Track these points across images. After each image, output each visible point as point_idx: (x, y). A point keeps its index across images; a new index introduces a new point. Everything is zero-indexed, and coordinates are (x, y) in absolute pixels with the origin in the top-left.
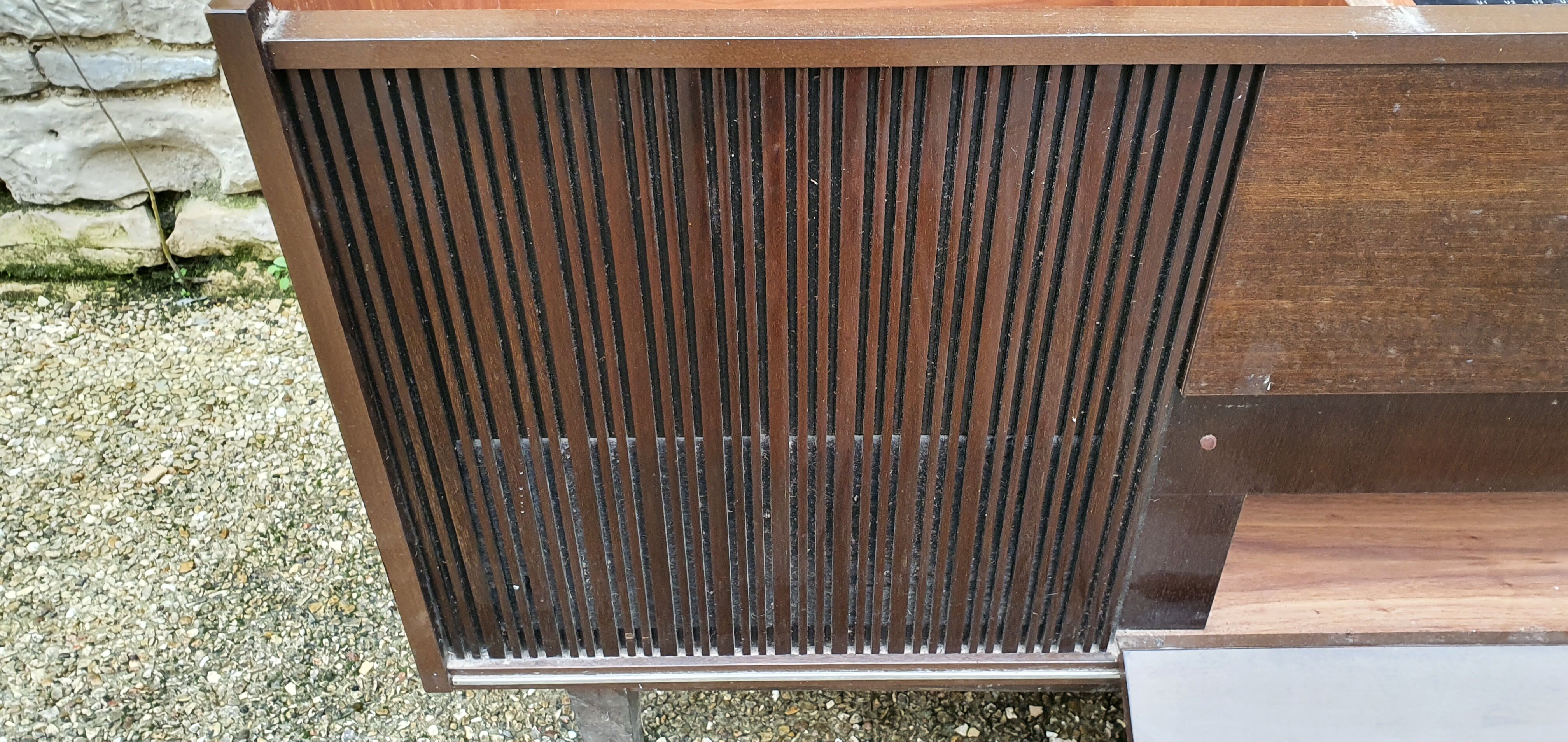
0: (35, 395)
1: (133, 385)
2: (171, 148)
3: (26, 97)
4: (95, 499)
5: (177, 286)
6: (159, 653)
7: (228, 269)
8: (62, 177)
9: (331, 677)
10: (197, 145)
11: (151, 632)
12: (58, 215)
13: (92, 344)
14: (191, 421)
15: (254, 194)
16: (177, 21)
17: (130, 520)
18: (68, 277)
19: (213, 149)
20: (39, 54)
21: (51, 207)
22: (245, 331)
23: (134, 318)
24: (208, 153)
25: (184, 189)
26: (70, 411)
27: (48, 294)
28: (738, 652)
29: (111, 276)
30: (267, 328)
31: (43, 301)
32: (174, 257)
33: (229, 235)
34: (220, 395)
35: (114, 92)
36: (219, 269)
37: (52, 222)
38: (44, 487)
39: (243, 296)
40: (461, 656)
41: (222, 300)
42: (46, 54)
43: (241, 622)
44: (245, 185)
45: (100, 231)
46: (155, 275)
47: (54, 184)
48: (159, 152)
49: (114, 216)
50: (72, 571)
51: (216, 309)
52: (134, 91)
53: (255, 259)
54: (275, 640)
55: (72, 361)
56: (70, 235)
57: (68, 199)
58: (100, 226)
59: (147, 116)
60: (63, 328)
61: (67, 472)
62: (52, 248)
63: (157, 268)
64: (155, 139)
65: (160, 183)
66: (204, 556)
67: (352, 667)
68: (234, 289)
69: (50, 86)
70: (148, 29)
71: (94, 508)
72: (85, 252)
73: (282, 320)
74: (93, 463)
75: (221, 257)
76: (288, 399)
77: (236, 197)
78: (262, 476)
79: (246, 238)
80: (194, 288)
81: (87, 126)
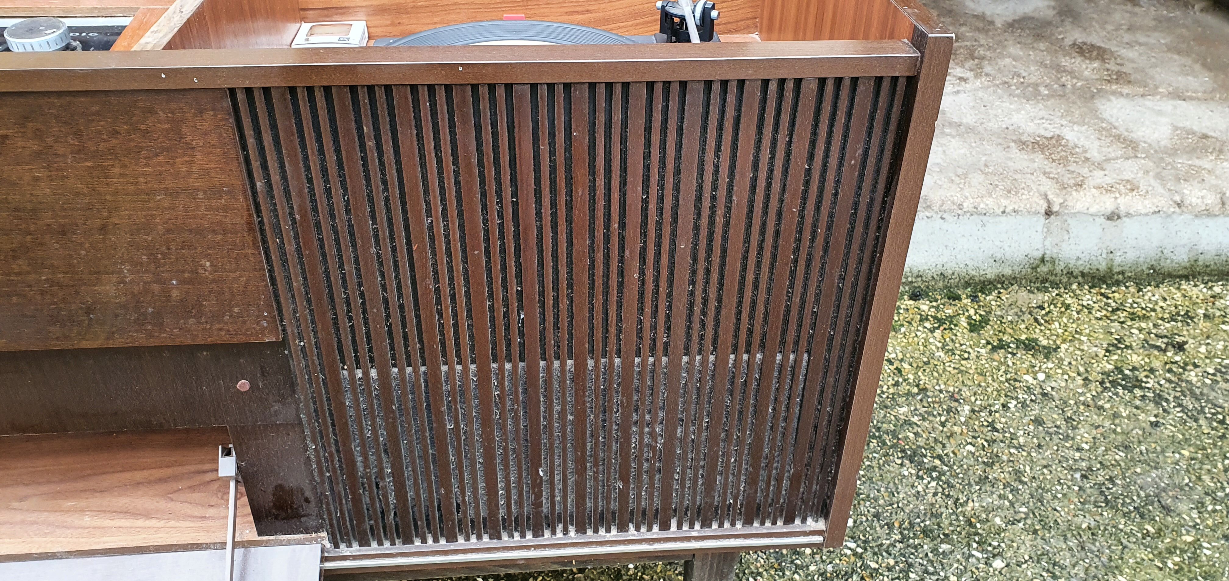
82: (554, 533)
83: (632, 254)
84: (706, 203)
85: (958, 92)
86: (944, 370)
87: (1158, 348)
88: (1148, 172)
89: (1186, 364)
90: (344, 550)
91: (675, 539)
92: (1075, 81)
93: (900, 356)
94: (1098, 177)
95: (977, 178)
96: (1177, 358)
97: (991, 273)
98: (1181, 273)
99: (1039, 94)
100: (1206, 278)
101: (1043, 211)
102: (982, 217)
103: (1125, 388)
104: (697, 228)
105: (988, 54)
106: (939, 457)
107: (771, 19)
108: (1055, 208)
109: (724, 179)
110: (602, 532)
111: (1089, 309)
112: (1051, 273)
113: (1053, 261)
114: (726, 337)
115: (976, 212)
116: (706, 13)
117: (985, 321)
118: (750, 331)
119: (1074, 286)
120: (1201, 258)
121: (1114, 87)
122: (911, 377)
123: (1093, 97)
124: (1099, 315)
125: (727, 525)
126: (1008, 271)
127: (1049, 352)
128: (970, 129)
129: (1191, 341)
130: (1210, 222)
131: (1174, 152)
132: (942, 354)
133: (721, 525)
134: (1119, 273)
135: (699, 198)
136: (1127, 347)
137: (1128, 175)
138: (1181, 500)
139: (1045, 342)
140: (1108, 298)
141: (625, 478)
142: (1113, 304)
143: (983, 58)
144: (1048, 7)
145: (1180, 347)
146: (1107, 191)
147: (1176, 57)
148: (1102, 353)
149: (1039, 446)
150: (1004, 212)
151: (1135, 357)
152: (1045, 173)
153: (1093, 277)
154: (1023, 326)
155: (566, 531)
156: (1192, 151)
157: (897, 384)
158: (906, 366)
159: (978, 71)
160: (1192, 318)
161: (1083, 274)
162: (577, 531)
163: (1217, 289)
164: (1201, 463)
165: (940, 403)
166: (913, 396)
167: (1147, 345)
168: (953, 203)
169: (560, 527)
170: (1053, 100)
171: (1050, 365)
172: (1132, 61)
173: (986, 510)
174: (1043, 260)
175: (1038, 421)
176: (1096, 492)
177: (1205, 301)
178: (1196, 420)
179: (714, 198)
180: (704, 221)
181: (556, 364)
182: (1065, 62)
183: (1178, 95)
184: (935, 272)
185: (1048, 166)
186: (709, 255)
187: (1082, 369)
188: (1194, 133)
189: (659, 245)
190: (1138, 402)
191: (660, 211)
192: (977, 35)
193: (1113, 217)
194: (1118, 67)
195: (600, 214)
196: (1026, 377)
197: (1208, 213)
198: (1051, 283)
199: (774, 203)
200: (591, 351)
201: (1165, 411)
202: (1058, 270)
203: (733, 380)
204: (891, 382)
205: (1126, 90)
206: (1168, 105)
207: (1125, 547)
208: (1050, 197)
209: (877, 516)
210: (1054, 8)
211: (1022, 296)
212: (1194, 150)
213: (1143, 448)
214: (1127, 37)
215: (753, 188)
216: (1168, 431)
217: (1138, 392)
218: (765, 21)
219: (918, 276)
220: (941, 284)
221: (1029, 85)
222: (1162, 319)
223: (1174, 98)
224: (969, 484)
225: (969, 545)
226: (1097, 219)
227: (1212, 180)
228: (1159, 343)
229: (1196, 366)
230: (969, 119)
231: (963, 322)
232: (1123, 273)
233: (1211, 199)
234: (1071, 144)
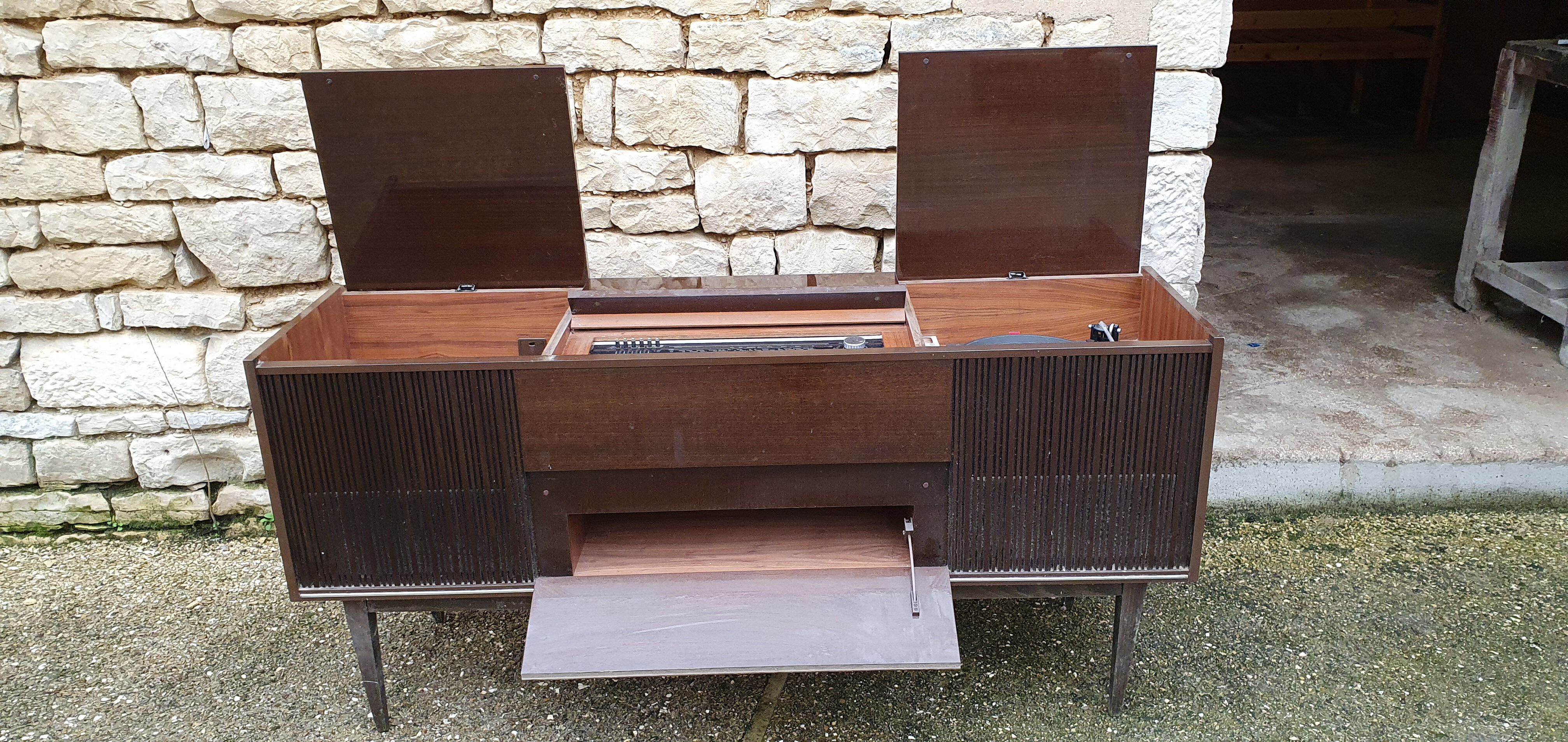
0: (137, 578)
1: (186, 573)
2: (220, 459)
3: (157, 434)
4: (163, 615)
5: (214, 532)
6: (186, 666)
7: (240, 522)
8: (167, 473)
9: (263, 672)
10: (233, 457)
11: (184, 659)
12: (160, 494)
13: (167, 558)
14: (213, 586)
15: (259, 482)
16: (233, 397)
17: (178, 622)
18: (160, 528)
19: (241, 457)
20: (167, 414)
21: (157, 489)
22: (245, 551)
23: (190, 547)
24: (238, 461)
25: (224, 481)
26: (154, 583)
27: (147, 537)
28: (402, 585)
29: (181, 527)
30: (256, 549)
31: (145, 540)
32: (215, 516)
33: (243, 502)
34: (228, 576)
35: (198, 431)
36: (236, 522)
37: (157, 497)
38: (139, 611)
39: (247, 536)
40: (304, 587)
41: (235, 539)
42: (170, 414)
43: (224, 655)
44: (255, 476)
45: (179, 502)
46: (204, 526)
47: (162, 477)
48: (214, 461)
49: (188, 494)
50: (149, 640)
51: (232, 543)
52: (207, 430)
53: (255, 516)
54: (240, 661)
55: (156, 565)
56: (164, 504)
57: (167, 485)
58: (180, 499)
59: (212, 442)
60: (154, 552)
61: (150, 605)
62: (155, 511)
63: (205, 522)
64: (214, 453)
65: (213, 477)
66: (211, 634)
67: (274, 669)
68: (243, 533)
69: (170, 428)
70: (219, 401)
71: (162, 618)
72: (171, 513)
73: (265, 546)
74: (163, 602)
75: (238, 515)
76: (262, 577)
77: (249, 483)
78: (244, 606)
79: (251, 504)
80: (222, 532)
81: (183, 447)
82: (1055, 569)
83: (1099, 424)
84: (1130, 403)
85: (1278, 383)
86: (1270, 561)
87: (1426, 551)
88: (1418, 435)
89: (1445, 560)
90: (956, 573)
91: (1114, 574)
92: (1371, 374)
93: (1240, 553)
94: (1380, 438)
95: (1289, 439)
96: (1438, 556)
97: (1304, 504)
98: (1448, 505)
99: (1344, 383)
100: (1468, 510)
101: (1338, 460)
102: (1294, 464)
103: (1397, 572)
104: (1126, 414)
105: (1304, 355)
106: (1266, 605)
107: (1146, 331)
108: (1347, 458)
109: (1137, 394)
110: (1078, 570)
111: (1378, 528)
112: (1349, 504)
113: (1349, 495)
114: (1139, 466)
115: (1288, 460)
116: (1115, 329)
117: (1300, 534)
118: (1150, 462)
119: (1368, 514)
120: (1462, 494)
121: (1402, 379)
122: (1247, 565)
123: (1385, 386)
124: (1384, 531)
125: (1140, 568)
126: (1317, 503)
127: (1345, 553)
128: (1287, 408)
129: (1450, 547)
130: (1464, 468)
131: (1440, 422)
132: (1269, 553)
133: (1137, 568)
134: (1401, 505)
135: (1127, 401)
136: (1402, 550)
137: (1403, 437)
138: (1427, 629)
139: (1343, 547)
140: (1393, 521)
141: (1091, 539)
142: (1396, 525)
143: (1300, 358)
144: (1357, 319)
145: (1442, 550)
146: (1385, 446)
147: (1456, 357)
148: (1384, 553)
149: (1334, 600)
150: (1309, 460)
151: (1408, 555)
152: (1340, 435)
153: (1382, 508)
154: (1328, 538)
155: (1061, 569)
156: (1454, 422)
157: (1237, 568)
158: (1243, 558)
159: (1295, 368)
160: (1453, 534)
161: (1374, 506)
162: (1066, 568)
163: (1476, 517)
164: (1445, 610)
165: (1267, 578)
166: (1249, 574)
167: (1418, 549)
168: (1272, 453)
169: (1058, 566)
170: (1352, 388)
171: (1346, 559)
172: (1420, 360)
173: (1297, 631)
174: (1342, 495)
175: (1334, 588)
176: (1370, 624)
177: (1466, 524)
178: (1445, 589)
179: (1134, 401)
180: (1130, 410)
181: (1063, 477)
182: (1366, 361)
183: (1452, 384)
184: (1262, 502)
185: (1343, 431)
186: (1131, 426)
187: (1368, 561)
188: (1459, 410)
189: (1110, 421)
190: (1405, 579)
191: (1112, 406)
192: (1296, 341)
193: (1391, 464)
194: (1408, 364)
195: (1087, 406)
196: (1328, 565)
197: (1461, 462)
198: (1351, 512)
199: (1158, 402)
200: (1079, 471)
201: (1424, 584)
202: (1354, 502)
203: (1142, 487)
204: (1233, 567)
205: (1411, 381)
206: (1443, 392)
207: (1385, 648)
208: (1343, 450)
209: (1225, 632)
210: (1362, 320)
211: (1329, 520)
212: (1457, 421)
213: (1405, 603)
214: (1419, 343)
215: (1150, 397)
216: (1426, 594)
217: (1406, 574)
218: (1143, 333)
219: (1251, 506)
220: (1268, 512)
221: (1335, 377)
222: (1432, 534)
223: (1449, 386)
224: (1286, 618)
225: (1284, 646)
226: (1379, 465)
227: (1466, 440)
228: (1427, 547)
229: (1451, 561)
230: (1286, 401)
231: (1285, 534)
232: (1404, 505)
233: (1463, 452)
234: (1363, 417)
